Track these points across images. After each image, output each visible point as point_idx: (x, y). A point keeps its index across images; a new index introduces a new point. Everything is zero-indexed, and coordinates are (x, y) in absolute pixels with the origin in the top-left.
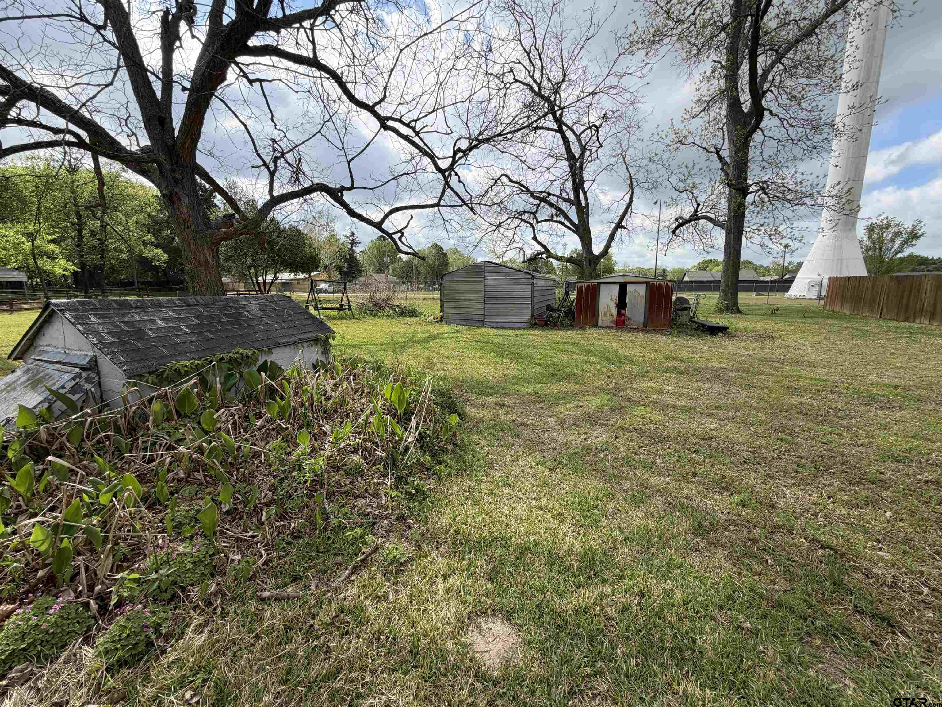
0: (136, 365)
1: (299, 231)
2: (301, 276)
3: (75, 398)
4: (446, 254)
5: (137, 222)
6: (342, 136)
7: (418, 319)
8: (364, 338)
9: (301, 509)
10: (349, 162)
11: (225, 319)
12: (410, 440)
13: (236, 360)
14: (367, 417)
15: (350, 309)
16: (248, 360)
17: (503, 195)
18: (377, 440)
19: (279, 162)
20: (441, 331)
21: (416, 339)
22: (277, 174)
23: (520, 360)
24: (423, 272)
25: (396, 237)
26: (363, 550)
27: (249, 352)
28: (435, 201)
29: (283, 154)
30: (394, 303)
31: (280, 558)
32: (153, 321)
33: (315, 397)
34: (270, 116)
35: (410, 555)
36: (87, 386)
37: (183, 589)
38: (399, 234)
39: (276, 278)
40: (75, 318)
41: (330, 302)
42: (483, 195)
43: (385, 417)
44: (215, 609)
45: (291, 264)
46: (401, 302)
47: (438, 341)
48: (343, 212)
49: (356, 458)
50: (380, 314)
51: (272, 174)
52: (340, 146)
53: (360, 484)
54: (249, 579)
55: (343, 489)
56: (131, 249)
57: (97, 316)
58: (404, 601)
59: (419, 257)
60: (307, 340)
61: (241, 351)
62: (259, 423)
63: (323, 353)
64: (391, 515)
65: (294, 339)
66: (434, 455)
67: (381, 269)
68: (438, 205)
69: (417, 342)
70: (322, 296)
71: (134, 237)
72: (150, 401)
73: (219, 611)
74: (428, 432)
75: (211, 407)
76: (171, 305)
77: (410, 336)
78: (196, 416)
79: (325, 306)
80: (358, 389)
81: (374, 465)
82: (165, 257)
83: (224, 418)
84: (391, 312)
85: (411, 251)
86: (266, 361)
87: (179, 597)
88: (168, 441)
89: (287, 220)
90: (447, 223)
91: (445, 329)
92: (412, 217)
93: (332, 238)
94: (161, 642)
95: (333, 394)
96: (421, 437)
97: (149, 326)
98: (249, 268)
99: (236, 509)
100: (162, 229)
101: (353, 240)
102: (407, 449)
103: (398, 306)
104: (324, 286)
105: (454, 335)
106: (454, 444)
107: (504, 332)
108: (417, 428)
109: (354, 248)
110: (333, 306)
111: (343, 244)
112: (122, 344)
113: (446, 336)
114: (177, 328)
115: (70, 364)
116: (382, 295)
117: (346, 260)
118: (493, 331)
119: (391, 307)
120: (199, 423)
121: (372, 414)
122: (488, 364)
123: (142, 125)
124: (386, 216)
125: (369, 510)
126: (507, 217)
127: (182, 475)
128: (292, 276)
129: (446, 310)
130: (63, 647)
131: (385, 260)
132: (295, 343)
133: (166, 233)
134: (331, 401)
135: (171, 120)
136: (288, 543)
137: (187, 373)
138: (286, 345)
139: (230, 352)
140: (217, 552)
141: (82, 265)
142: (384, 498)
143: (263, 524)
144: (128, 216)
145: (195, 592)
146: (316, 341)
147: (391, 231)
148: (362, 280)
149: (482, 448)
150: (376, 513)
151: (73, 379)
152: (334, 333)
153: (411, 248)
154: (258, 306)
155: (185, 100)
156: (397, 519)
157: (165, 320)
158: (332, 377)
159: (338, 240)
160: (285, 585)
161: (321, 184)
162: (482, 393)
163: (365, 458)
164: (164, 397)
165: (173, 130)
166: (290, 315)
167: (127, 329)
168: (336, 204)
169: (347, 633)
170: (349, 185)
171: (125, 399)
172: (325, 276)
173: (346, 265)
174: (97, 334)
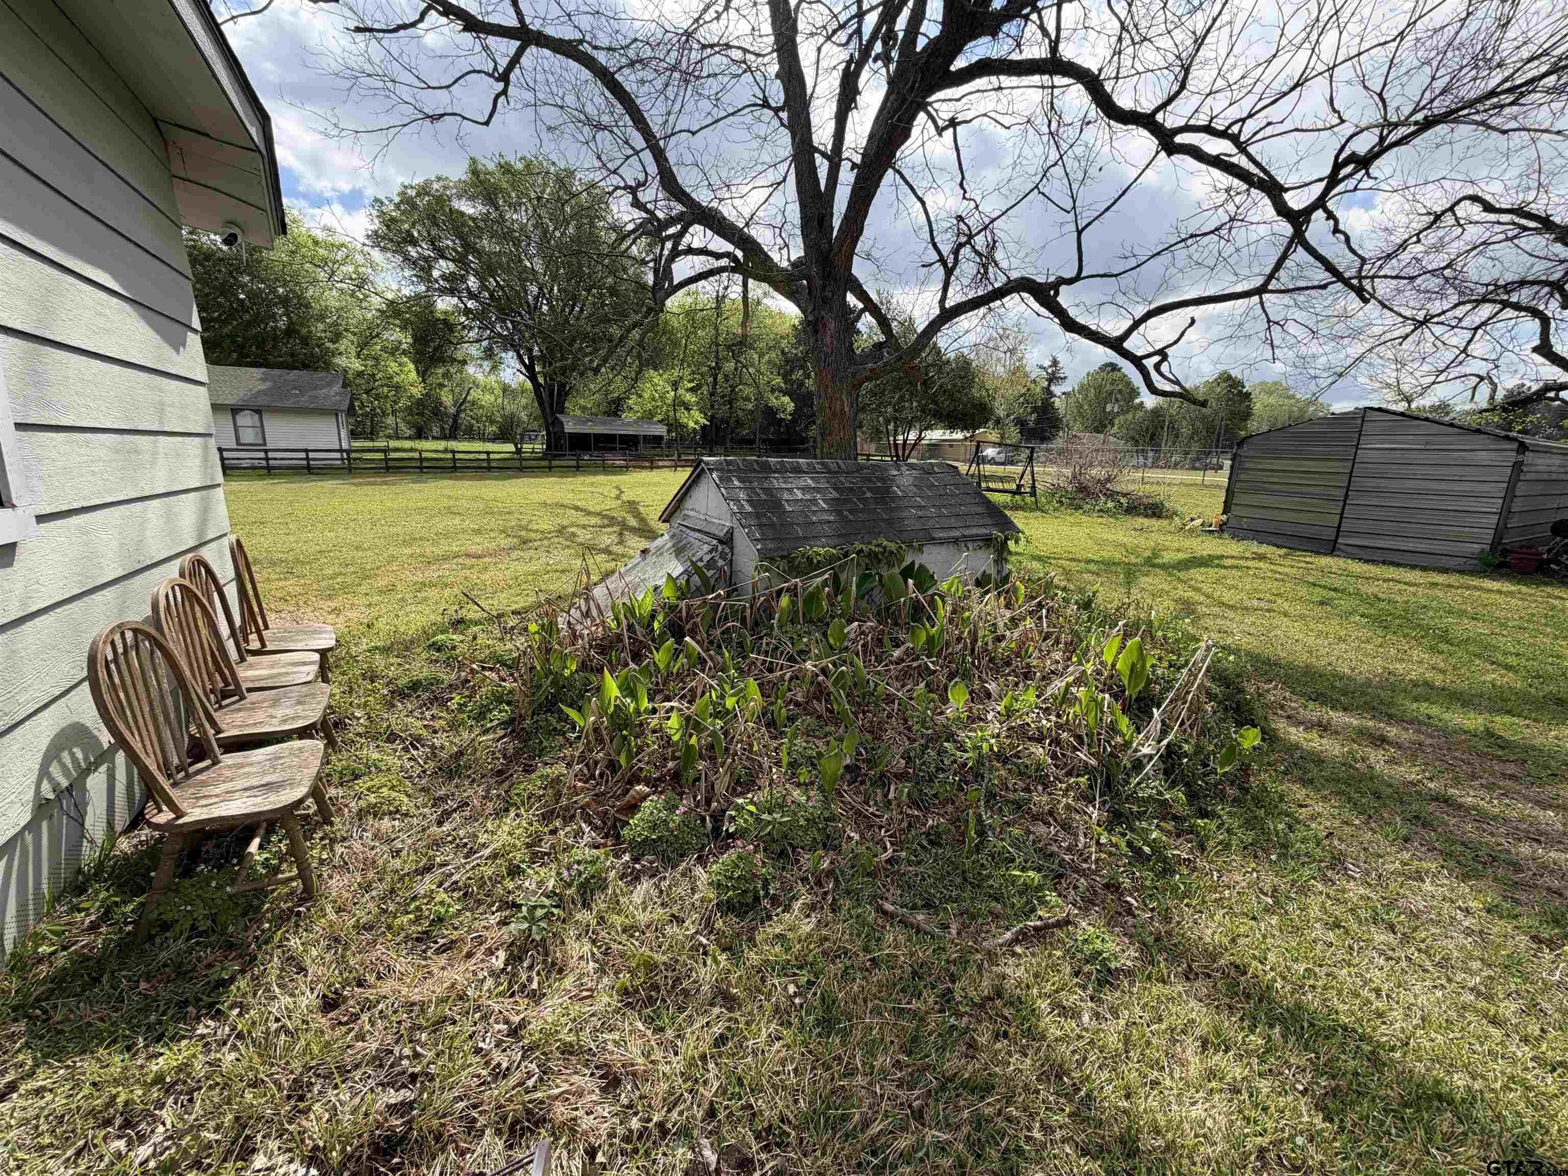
0: (771, 546)
1: (967, 363)
2: (959, 435)
3: (709, 574)
4: (1248, 395)
5: (769, 362)
6: (1075, 186)
7: (1164, 522)
8: (1056, 547)
9: (944, 803)
10: (1080, 232)
11: (868, 495)
12: (1146, 750)
13: (876, 554)
14: (1068, 686)
15: (1033, 493)
16: (891, 558)
17: (1454, 248)
18: (1083, 732)
19: (962, 251)
20: (1219, 551)
21: (1160, 561)
22: (957, 272)
23: (1444, 647)
24: (1185, 431)
25: (1149, 363)
26: (1040, 913)
27: (892, 546)
28: (1258, 282)
29: (971, 237)
30: (1118, 489)
31: (910, 863)
32: (790, 490)
33: (980, 633)
34: (959, 179)
35: (1129, 963)
36: (721, 563)
37: (794, 849)
38: (1156, 359)
39: (920, 438)
40: (720, 478)
41: (1001, 479)
42: (1389, 256)
43: (1101, 695)
44: (826, 893)
45: (948, 416)
46: (1131, 487)
47: (1211, 571)
48: (1054, 325)
49: (1039, 751)
50: (1087, 507)
51: (949, 272)
52: (1068, 205)
53: (1040, 799)
54: (868, 874)
55: (1011, 796)
56: (760, 396)
57: (741, 480)
58: (1113, 1041)
59: (1194, 402)
60: (973, 539)
61: (885, 543)
62: (897, 653)
63: (996, 561)
64: (1095, 873)
65: (956, 533)
66: (1192, 796)
67: (1100, 425)
68: (1261, 290)
69: (1163, 567)
70: (988, 469)
71: (763, 380)
72: (779, 593)
73: (830, 898)
74: (1186, 747)
75: (841, 616)
76: (812, 470)
77: (1148, 553)
78: (823, 624)
79: (992, 485)
80: (1051, 633)
81: (1069, 774)
82: (791, 407)
83: (852, 636)
84: (1110, 504)
85: (1177, 389)
86: (913, 563)
87: (787, 856)
88: (789, 648)
89: (956, 345)
90: (1276, 329)
91: (1231, 547)
92: (1193, 321)
93: (1018, 372)
94: (766, 903)
95: (1008, 633)
96: (1171, 754)
97: (786, 496)
98: (887, 422)
99: (859, 768)
100: (792, 371)
101: (1054, 373)
102: (1138, 765)
103: (1124, 495)
104: (990, 452)
105: (1250, 563)
106: (1240, 788)
107: (1391, 572)
108: (1164, 733)
109: (1053, 388)
110: (1007, 486)
111: (1034, 381)
112: (757, 515)
113: (1229, 562)
114: (814, 501)
115: (707, 534)
116: (1097, 472)
117: (1035, 409)
118: (1357, 567)
119: (1111, 495)
120: (825, 635)
121: (1078, 682)
122: (1341, 640)
123: (799, 232)
124: (1136, 324)
125: (1055, 848)
126: (1454, 299)
127: (799, 698)
128: (948, 435)
129: (1235, 511)
130: (682, 856)
131: (1109, 408)
132: (956, 541)
133: (798, 374)
134: (1003, 644)
135: (832, 215)
136: (923, 847)
137: (818, 566)
138: (942, 542)
139: (870, 543)
140: (833, 818)
141: (712, 419)
142: (1082, 839)
143: (890, 802)
144: (761, 355)
145: (806, 860)
146: (988, 541)
147: (1139, 353)
148: (1058, 443)
149: (1313, 818)
150: (1067, 858)
151: (711, 552)
152: (1019, 531)
153: (1177, 382)
154: (911, 480)
155: (852, 180)
156: (1107, 886)
157: (803, 489)
158: (1008, 606)
159: (1026, 375)
160: (915, 907)
161: (1023, 278)
162: (1320, 698)
163: (1054, 756)
164: (793, 591)
165: (832, 229)
166: (954, 495)
167: (764, 497)
168: (1043, 311)
169: (1006, 1035)
170: (1071, 273)
171: (754, 585)
172: (994, 436)
173: (1034, 417)
174: (737, 501)
